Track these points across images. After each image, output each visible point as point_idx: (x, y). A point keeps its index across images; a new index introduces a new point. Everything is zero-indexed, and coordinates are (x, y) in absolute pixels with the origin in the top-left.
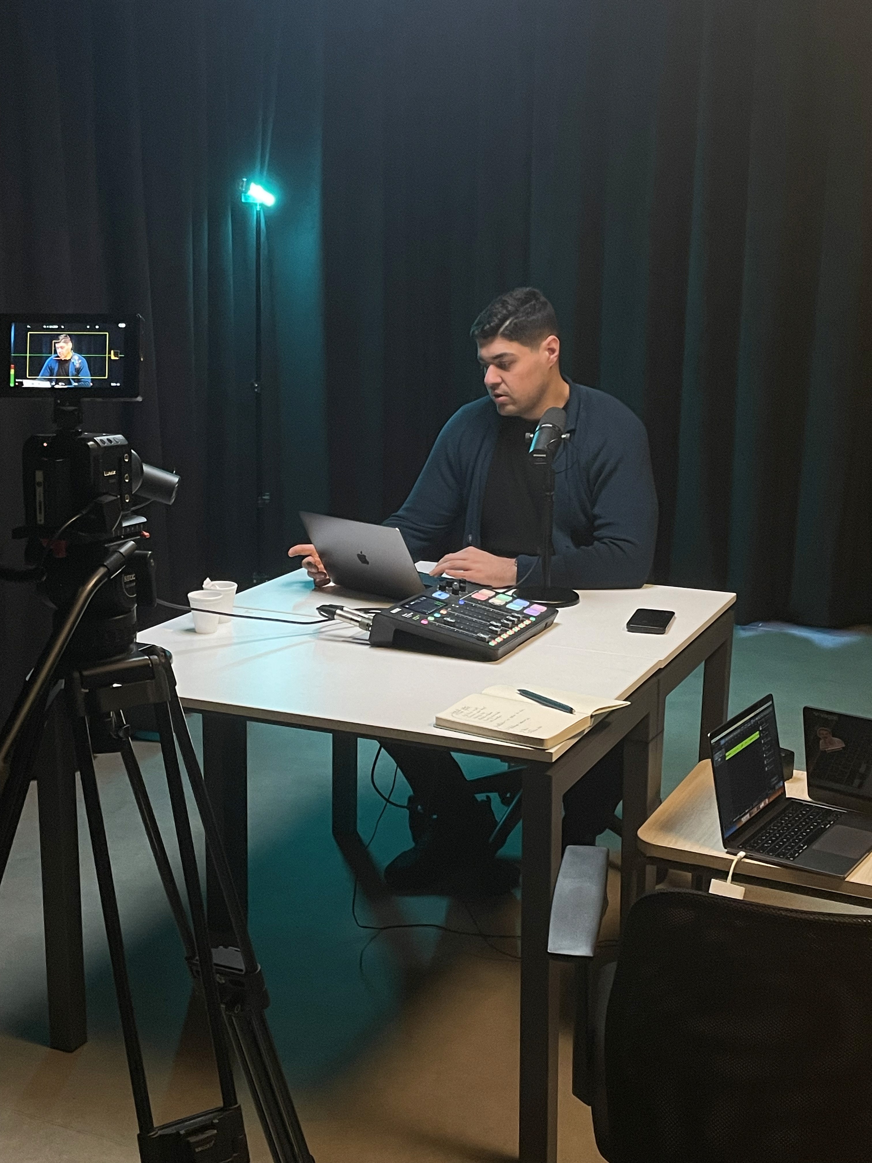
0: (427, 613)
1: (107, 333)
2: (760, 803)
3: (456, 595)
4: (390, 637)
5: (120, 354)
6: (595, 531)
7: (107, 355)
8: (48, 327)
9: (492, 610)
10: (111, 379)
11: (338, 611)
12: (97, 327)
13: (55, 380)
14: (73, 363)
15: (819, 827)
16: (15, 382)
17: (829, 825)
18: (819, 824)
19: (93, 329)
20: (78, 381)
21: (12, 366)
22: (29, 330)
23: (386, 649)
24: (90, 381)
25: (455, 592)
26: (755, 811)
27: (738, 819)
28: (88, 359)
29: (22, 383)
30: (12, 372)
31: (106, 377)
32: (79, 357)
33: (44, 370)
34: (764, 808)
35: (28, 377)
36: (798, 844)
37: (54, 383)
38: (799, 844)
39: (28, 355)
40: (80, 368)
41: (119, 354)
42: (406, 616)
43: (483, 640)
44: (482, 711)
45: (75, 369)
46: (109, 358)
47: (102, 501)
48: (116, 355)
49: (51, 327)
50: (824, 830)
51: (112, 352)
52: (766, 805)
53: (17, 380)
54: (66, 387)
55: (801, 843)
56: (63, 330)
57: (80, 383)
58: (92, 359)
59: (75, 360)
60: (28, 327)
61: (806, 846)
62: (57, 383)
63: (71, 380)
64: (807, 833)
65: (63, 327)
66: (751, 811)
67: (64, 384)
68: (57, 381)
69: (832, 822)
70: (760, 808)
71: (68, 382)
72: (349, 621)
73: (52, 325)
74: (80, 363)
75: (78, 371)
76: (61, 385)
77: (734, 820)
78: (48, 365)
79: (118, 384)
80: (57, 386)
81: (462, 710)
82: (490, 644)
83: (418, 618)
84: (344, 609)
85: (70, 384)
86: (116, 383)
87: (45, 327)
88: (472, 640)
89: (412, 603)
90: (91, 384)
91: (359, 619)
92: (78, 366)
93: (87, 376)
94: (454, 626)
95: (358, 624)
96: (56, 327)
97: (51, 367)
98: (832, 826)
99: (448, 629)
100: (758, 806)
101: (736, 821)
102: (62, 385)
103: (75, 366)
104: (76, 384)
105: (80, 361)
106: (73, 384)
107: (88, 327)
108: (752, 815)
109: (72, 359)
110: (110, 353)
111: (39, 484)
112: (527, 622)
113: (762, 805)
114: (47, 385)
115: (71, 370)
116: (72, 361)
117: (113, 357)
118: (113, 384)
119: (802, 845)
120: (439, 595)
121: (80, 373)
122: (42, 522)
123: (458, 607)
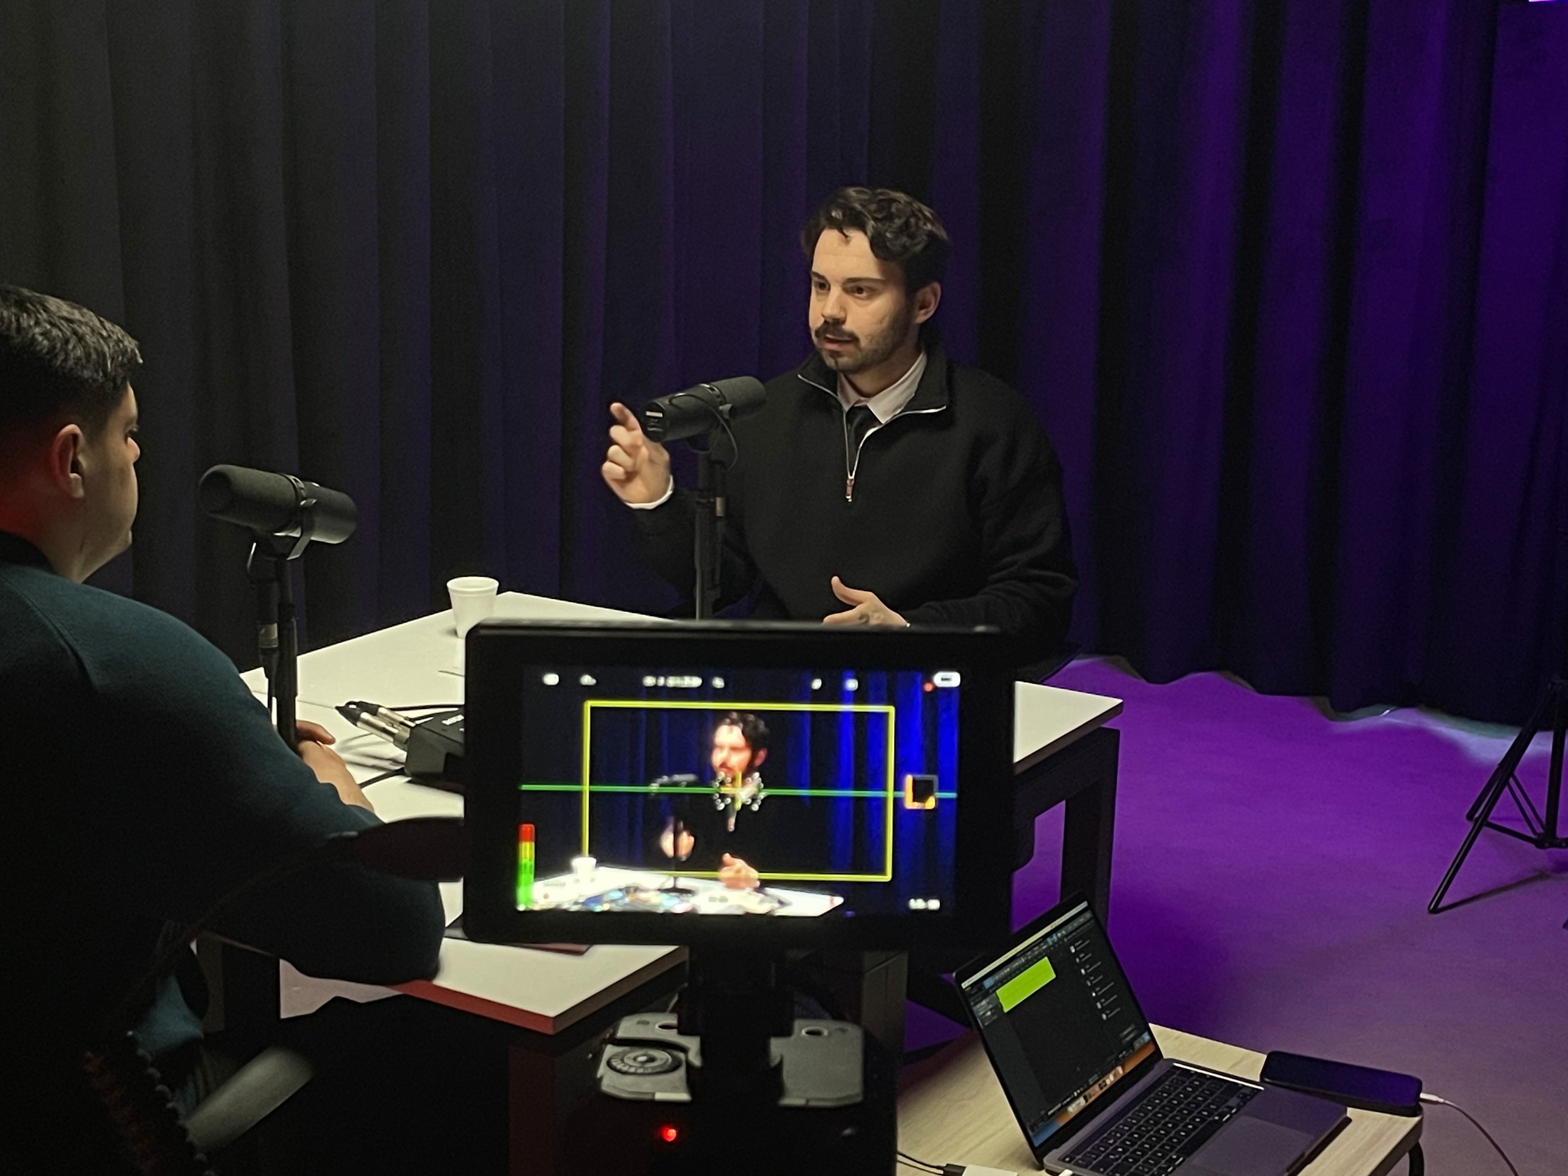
2: (1105, 1073)
8: (661, 681)
15: (1211, 1119)
17: (1228, 1116)
18: (1210, 1114)
26: (1096, 1091)
27: (1060, 1109)
34: (1114, 1085)
36: (1167, 1155)
38: (1171, 1154)
41: (935, 786)
49: (673, 682)
50: (1219, 1124)
52: (1118, 1078)
55: (1173, 1153)
56: (720, 695)
61: (1181, 1159)
64: (1188, 1133)
66: (1086, 1093)
69: (1234, 1111)
70: (1106, 1085)
77: (1050, 1113)
98: (1234, 1116)
100: (1101, 1082)
101: (1053, 1114)
108: (1091, 1100)
113: (1110, 1079)
119: (1174, 1157)
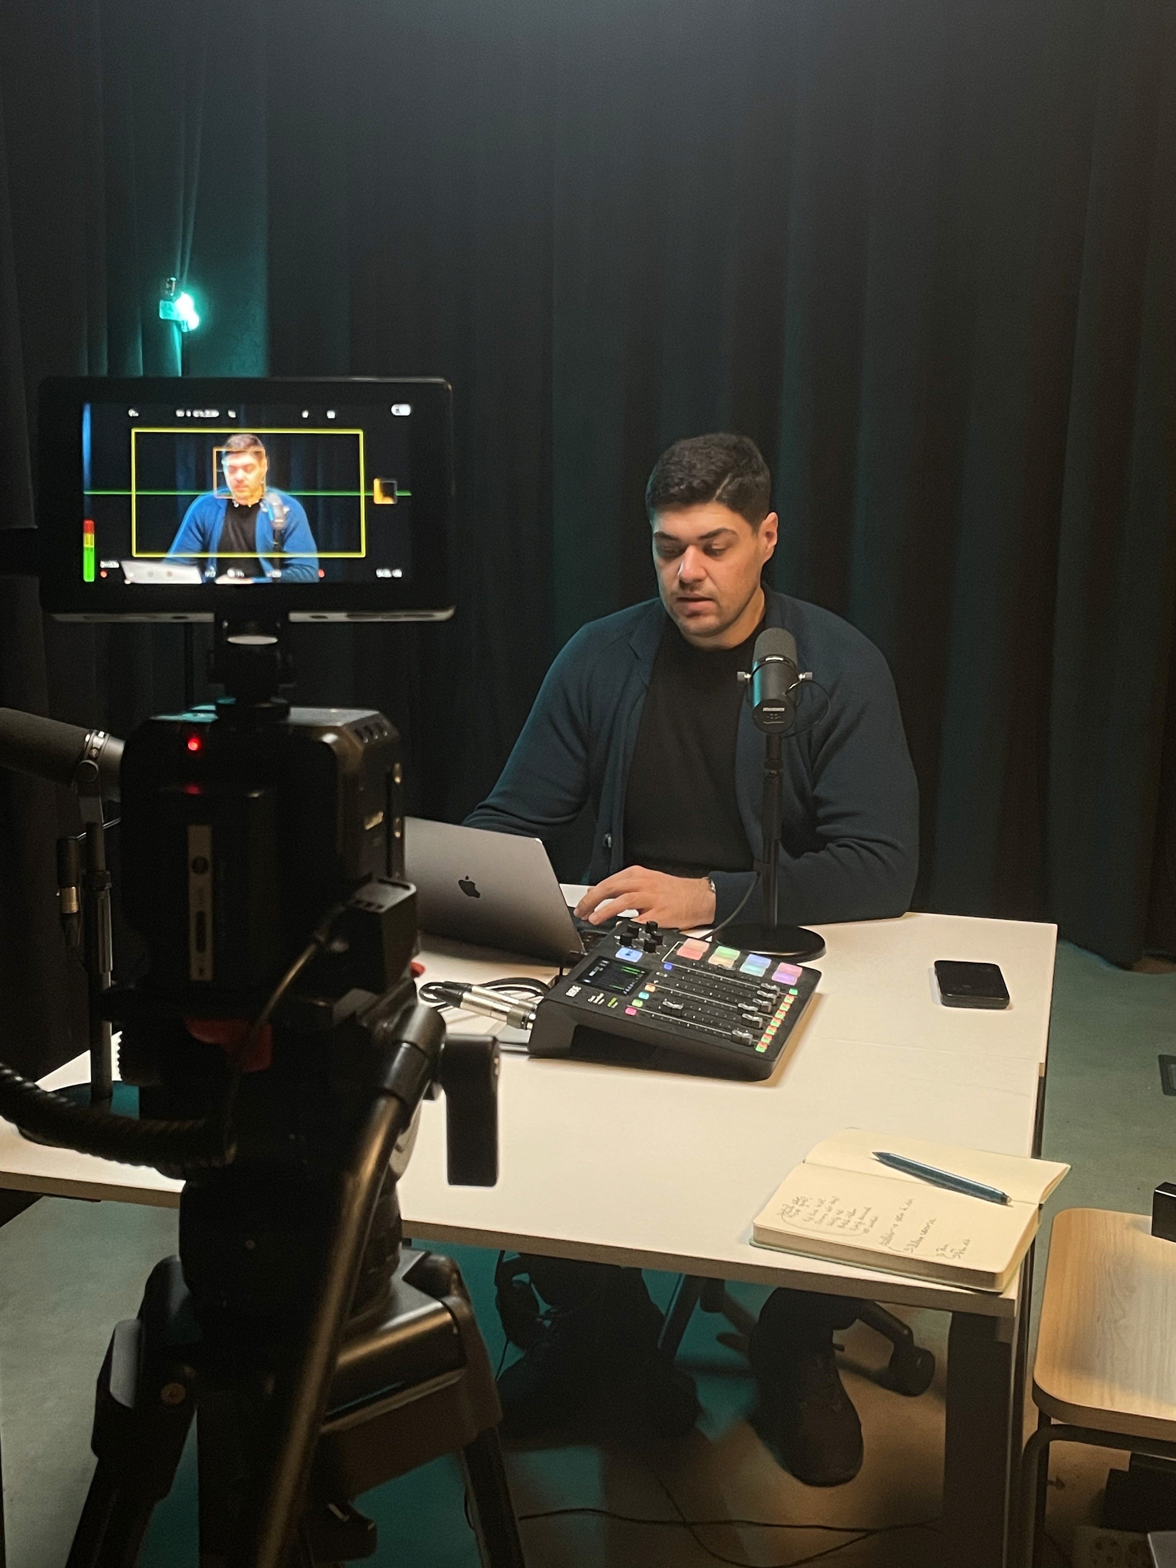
0: (625, 993)
1: (361, 433)
3: (652, 952)
4: (566, 1039)
5: (399, 489)
6: (819, 825)
7: (362, 494)
8: (189, 414)
9: (722, 978)
10: (376, 559)
11: (466, 995)
12: (331, 415)
13: (215, 561)
14: (267, 514)
16: (98, 569)
19: (321, 421)
20: (282, 564)
21: (89, 523)
22: (136, 423)
23: (562, 1061)
24: (316, 565)
25: (649, 948)
28: (309, 504)
29: (119, 573)
30: (89, 541)
31: (363, 555)
32: (283, 499)
33: (185, 533)
35: (135, 555)
37: (211, 573)
39: (134, 493)
40: (286, 530)
41: (396, 488)
42: (596, 1002)
43: (741, 1041)
44: (836, 1207)
45: (274, 531)
46: (370, 500)
47: (370, 904)
48: (387, 491)
49: (198, 415)
51: (377, 483)
53: (103, 564)
54: (249, 581)
56: (234, 423)
57: (289, 571)
58: (320, 502)
59: (271, 506)
60: (132, 413)
62: (221, 572)
63: (261, 560)
65: (232, 414)
67: (240, 573)
68: (223, 566)
71: (254, 567)
72: (488, 1012)
73: (203, 409)
74: (287, 516)
75: (281, 538)
76: (231, 578)
78: (193, 516)
79: (398, 574)
80: (222, 581)
81: (797, 1207)
82: (758, 1049)
83: (616, 1004)
84: (474, 989)
85: (261, 573)
86: (392, 569)
87: (180, 414)
88: (724, 1043)
89: (592, 974)
90: (322, 574)
91: (507, 1009)
92: (279, 523)
93: (308, 550)
94: (681, 1017)
95: (505, 1018)
96: (215, 414)
97: (203, 525)
99: (675, 1023)
102: (236, 577)
103: (270, 523)
104: (277, 574)
105: (286, 509)
106: (268, 575)
107: (305, 414)
109: (261, 505)
110: (369, 487)
111: (200, 866)
112: (789, 1000)
114: (192, 576)
115: (261, 531)
116: (264, 509)
117: (379, 499)
118: (380, 573)
120: (627, 954)
121: (285, 541)
122: (208, 975)
123: (666, 976)
